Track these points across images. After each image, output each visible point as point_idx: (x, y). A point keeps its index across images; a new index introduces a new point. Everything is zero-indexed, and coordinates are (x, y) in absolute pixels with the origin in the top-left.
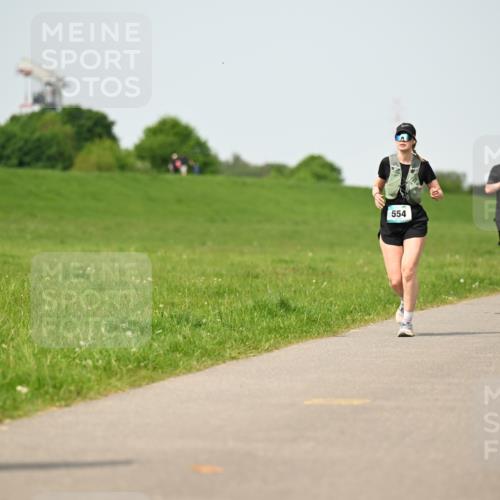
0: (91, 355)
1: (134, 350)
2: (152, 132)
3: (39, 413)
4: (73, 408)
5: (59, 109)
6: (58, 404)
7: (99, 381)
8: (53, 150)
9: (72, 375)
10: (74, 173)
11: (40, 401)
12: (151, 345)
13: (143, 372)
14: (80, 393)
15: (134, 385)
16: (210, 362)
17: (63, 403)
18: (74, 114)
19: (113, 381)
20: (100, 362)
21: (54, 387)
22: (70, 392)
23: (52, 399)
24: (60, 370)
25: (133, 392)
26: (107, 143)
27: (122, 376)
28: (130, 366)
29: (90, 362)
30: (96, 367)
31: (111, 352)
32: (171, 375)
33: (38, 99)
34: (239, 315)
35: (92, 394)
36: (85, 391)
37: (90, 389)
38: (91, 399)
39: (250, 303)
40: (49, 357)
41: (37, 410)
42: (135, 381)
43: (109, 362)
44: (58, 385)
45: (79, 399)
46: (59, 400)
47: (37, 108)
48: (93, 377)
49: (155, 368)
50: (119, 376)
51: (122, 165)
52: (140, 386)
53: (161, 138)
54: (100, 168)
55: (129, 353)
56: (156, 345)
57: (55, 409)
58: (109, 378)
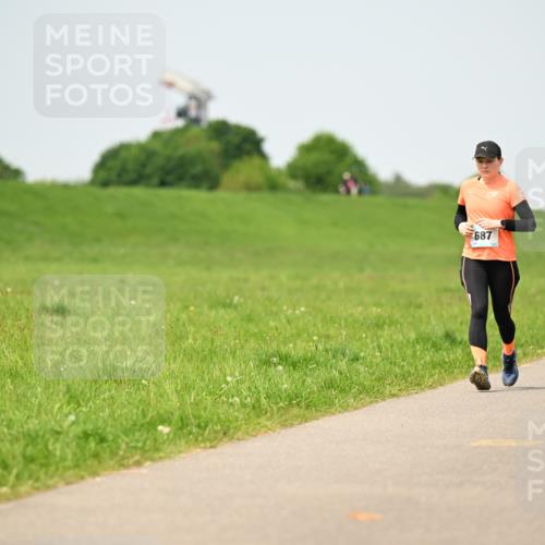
0: (239, 393)
1: (285, 386)
2: (306, 149)
3: (181, 455)
4: (219, 450)
5: (204, 124)
6: (202, 445)
7: (247, 420)
8: (198, 169)
9: (218, 415)
10: (220, 194)
11: (183, 442)
12: (304, 381)
13: (295, 411)
14: (227, 432)
15: (284, 425)
16: (367, 399)
17: (208, 444)
18: (221, 129)
19: (263, 420)
20: (249, 399)
21: (199, 426)
22: (217, 432)
23: (196, 440)
24: (205, 408)
25: (284, 431)
26: (256, 161)
27: (272, 415)
28: (281, 404)
29: (237, 399)
30: (244, 406)
31: (261, 389)
32: (326, 413)
33: (182, 113)
34: (400, 349)
35: (240, 434)
36: (232, 431)
37: (237, 429)
38: (239, 440)
39: (413, 336)
40: (193, 394)
41: (180, 452)
42: (286, 420)
43: (258, 400)
44: (203, 424)
45: (225, 440)
46: (203, 441)
47: (180, 123)
48: (241, 417)
49: (308, 407)
50: (268, 414)
51: (272, 185)
52: (292, 425)
53: (315, 157)
54: (250, 188)
55: (280, 390)
56: (309, 380)
57: (199, 450)
58: (258, 417)
